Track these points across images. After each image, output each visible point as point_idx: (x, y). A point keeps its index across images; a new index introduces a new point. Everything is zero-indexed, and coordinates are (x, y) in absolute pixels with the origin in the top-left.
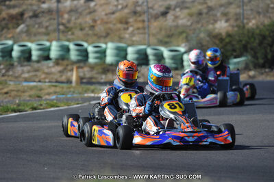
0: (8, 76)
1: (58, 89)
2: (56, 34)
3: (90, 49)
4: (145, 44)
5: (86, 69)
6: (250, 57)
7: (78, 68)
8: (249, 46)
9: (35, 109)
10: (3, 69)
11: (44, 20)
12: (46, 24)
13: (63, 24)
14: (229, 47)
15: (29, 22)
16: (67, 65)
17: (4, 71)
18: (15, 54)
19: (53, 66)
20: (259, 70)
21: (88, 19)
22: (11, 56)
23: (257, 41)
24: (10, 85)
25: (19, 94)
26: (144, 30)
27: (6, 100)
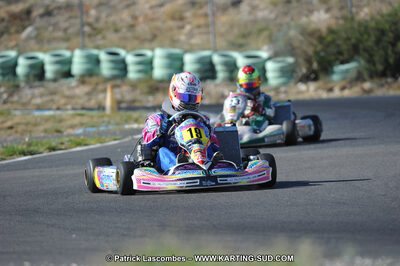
0: (12, 103)
1: (85, 120)
2: (80, 39)
3: (130, 59)
4: (209, 49)
5: (125, 88)
6: (363, 62)
7: (114, 87)
8: (361, 46)
9: (54, 149)
10: (5, 92)
11: (61, 19)
12: (63, 25)
13: (90, 25)
14: (333, 49)
15: (39, 22)
16: (97, 84)
17: (5, 96)
18: (21, 70)
19: (77, 86)
20: (377, 80)
21: (125, 15)
22: (14, 74)
23: (373, 38)
24: (15, 115)
25: (30, 128)
26: (207, 27)
27: (11, 138)
